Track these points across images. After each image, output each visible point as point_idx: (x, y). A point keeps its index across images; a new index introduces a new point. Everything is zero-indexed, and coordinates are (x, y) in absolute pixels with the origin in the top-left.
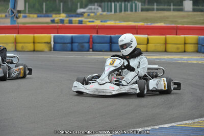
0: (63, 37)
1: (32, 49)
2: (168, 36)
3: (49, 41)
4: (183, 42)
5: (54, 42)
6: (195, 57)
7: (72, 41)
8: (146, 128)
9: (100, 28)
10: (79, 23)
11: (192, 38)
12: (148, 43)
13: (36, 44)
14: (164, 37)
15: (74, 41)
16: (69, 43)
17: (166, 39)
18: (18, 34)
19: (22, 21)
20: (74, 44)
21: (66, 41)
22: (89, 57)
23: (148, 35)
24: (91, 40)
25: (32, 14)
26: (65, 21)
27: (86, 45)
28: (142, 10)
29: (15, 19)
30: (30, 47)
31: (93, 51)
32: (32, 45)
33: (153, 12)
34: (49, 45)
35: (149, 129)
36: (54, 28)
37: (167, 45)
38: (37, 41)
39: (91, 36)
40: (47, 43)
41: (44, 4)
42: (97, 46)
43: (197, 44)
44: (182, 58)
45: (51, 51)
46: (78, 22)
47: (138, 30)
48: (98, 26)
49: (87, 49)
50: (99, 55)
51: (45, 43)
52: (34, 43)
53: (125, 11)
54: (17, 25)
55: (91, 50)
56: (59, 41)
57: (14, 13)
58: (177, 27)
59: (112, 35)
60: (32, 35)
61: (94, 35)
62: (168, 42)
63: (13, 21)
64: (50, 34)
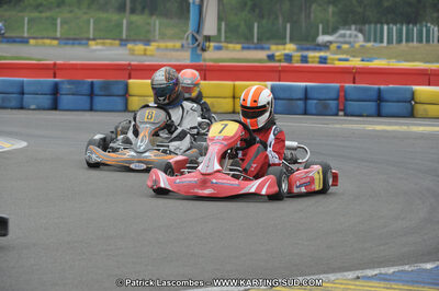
0: (290, 88)
1: (231, 110)
7: (307, 95)
9: (359, 73)
10: (320, 62)
13: (236, 101)
15: (309, 96)
16: (300, 99)
18: (205, 80)
19: (212, 56)
20: (310, 102)
21: (295, 96)
22: (338, 126)
24: (342, 94)
25: (231, 42)
26: (295, 59)
27: (333, 104)
29: (199, 52)
30: (227, 105)
31: (346, 115)
32: (231, 100)
36: (273, 71)
38: (239, 93)
39: (342, 86)
41: (256, 25)
42: (353, 106)
46: (317, 60)
47: (432, 77)
48: (357, 68)
49: (334, 110)
50: (356, 123)
52: (234, 97)
53: (407, 41)
54: (202, 63)
55: (341, 113)
56: (281, 96)
57: (197, 40)
59: (382, 87)
60: (231, 83)
61: (347, 85)
63: (195, 55)
64: (265, 81)
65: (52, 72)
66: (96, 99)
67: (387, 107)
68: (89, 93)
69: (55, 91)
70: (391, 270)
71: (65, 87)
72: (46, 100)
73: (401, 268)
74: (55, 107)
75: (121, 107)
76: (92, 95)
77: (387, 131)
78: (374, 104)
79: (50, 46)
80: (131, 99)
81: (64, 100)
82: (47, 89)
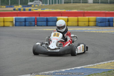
0: (20, 18)
1: (3, 26)
2: (79, 17)
4: (88, 21)
5: (15, 21)
6: (95, 29)
7: (25, 21)
8: (67, 69)
10: (29, 11)
11: (93, 18)
12: (68, 21)
14: (77, 18)
15: (26, 20)
17: (78, 19)
21: (22, 21)
22: (35, 29)
23: (68, 17)
24: (36, 20)
25: (2, 5)
26: (21, 10)
27: (33, 23)
28: (65, 3)
31: (37, 26)
32: (3, 23)
33: (71, 4)
34: (12, 23)
35: (69, 69)
37: (79, 22)
38: (5, 21)
40: (11, 22)
42: (39, 23)
43: (96, 21)
44: (87, 30)
45: (13, 26)
46: (28, 10)
47: (62, 14)
48: (40, 12)
49: (34, 25)
50: (40, 28)
51: (10, 22)
52: (4, 22)
53: (55, 3)
55: (36, 25)
56: (18, 21)
58: (84, 12)
59: (48, 17)
60: (3, 17)
61: (37, 17)
62: (79, 20)
64: (13, 16)
67: (49, 23)
70: (52, 72)
73: (55, 71)
77: (50, 31)
78: (45, 22)
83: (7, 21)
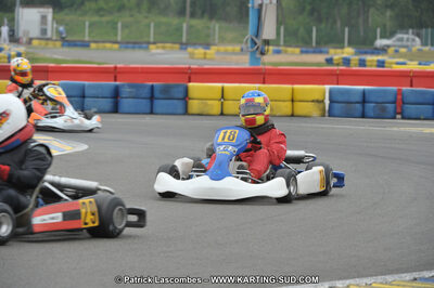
0: (348, 91)
1: (290, 113)
3: (321, 99)
5: (330, 99)
7: (364, 98)
9: (416, 76)
10: (378, 66)
13: (295, 104)
15: (367, 99)
16: (358, 103)
18: (264, 83)
19: (271, 59)
20: (367, 105)
21: (352, 99)
22: (395, 129)
24: (399, 97)
25: (290, 46)
26: (353, 62)
27: (391, 107)
29: (258, 56)
30: (286, 108)
31: (403, 118)
32: (289, 104)
34: (321, 105)
36: (333, 75)
38: (297, 97)
39: (399, 90)
40: (318, 101)
41: (314, 29)
42: (410, 109)
45: (324, 116)
46: (375, 63)
48: (414, 72)
49: (392, 114)
51: (313, 101)
52: (293, 101)
54: (261, 66)
55: (399, 116)
56: (340, 99)
57: (256, 44)
60: (290, 86)
61: (404, 88)
63: (254, 59)
64: (324, 84)
65: (112, 75)
66: (156, 102)
68: (149, 95)
69: (116, 94)
71: (126, 91)
72: (107, 103)
74: (115, 110)
75: (181, 110)
76: (152, 98)
78: (430, 107)
79: (111, 49)
80: (190, 101)
81: (125, 103)
82: (108, 93)
83: (302, 98)
